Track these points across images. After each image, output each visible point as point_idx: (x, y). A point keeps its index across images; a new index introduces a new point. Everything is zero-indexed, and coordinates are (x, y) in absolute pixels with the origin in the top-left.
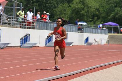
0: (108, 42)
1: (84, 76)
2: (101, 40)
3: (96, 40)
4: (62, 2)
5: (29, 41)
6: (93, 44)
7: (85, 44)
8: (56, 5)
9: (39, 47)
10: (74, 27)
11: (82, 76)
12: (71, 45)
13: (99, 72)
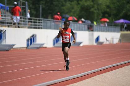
1: (93, 77)
2: (113, 39)
3: (107, 39)
5: (36, 41)
6: (105, 43)
9: (46, 47)
13: (110, 73)
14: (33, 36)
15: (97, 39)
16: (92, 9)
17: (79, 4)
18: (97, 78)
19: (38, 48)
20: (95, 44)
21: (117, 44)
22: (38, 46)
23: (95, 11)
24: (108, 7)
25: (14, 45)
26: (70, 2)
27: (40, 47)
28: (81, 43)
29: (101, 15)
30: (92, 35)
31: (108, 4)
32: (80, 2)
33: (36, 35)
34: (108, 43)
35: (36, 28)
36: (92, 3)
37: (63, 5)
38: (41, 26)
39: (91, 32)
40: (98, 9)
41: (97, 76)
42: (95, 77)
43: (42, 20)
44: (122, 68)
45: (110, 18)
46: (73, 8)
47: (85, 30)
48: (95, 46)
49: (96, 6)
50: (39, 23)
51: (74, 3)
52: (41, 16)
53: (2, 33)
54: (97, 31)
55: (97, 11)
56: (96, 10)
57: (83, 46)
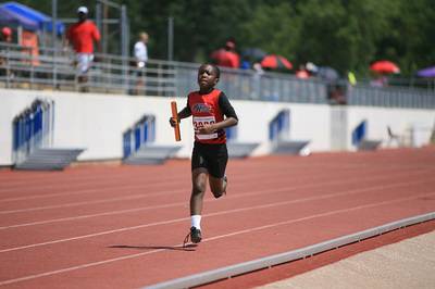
1: (346, 260)
2: (412, 131)
5: (153, 139)
6: (384, 145)
9: (187, 159)
13: (403, 245)
14: (144, 120)
15: (360, 131)
16: (343, 32)
17: (298, 12)
18: (357, 261)
19: (161, 162)
20: (351, 147)
21: (424, 147)
22: (162, 155)
23: (353, 39)
24: (396, 22)
25: (79, 152)
26: (269, 9)
27: (168, 158)
28: (303, 145)
29: (374, 50)
30: (343, 117)
31: (396, 12)
32: (301, 7)
33: (154, 119)
34: (394, 144)
35: (154, 94)
36: (341, 11)
37: (244, 18)
38: (169, 89)
39: (338, 109)
40: (363, 31)
41: (359, 255)
42: (352, 257)
43: (173, 67)
45: (404, 61)
46: (278, 28)
47: (317, 102)
48: (352, 153)
49: (354, 21)
50: (165, 76)
51: (282, 10)
52: (170, 56)
53: (41, 112)
54: (360, 103)
55: (359, 37)
56: (354, 33)
57: (311, 154)
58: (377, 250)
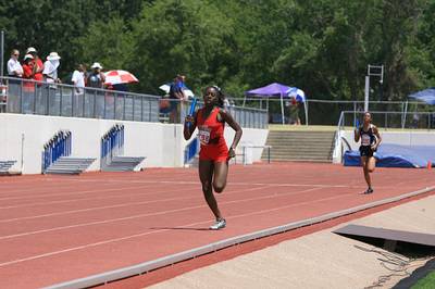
0: (267, 153)
1: (182, 276)
2: (244, 148)
4: (102, 15)
7: (185, 162)
8: (82, 25)
9: (20, 174)
10: (145, 102)
11: (177, 277)
12: (137, 169)
13: (236, 262)
16: (178, 49)
17: (131, 28)
20: (185, 164)
23: (187, 56)
31: (229, 31)
32: (134, 23)
40: (197, 50)
41: (195, 271)
44: (275, 247)
58: (212, 267)
